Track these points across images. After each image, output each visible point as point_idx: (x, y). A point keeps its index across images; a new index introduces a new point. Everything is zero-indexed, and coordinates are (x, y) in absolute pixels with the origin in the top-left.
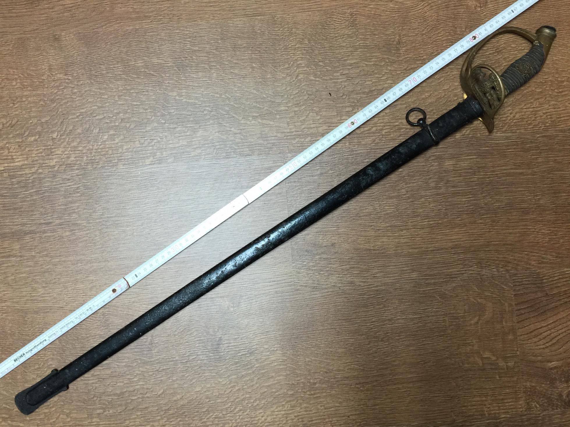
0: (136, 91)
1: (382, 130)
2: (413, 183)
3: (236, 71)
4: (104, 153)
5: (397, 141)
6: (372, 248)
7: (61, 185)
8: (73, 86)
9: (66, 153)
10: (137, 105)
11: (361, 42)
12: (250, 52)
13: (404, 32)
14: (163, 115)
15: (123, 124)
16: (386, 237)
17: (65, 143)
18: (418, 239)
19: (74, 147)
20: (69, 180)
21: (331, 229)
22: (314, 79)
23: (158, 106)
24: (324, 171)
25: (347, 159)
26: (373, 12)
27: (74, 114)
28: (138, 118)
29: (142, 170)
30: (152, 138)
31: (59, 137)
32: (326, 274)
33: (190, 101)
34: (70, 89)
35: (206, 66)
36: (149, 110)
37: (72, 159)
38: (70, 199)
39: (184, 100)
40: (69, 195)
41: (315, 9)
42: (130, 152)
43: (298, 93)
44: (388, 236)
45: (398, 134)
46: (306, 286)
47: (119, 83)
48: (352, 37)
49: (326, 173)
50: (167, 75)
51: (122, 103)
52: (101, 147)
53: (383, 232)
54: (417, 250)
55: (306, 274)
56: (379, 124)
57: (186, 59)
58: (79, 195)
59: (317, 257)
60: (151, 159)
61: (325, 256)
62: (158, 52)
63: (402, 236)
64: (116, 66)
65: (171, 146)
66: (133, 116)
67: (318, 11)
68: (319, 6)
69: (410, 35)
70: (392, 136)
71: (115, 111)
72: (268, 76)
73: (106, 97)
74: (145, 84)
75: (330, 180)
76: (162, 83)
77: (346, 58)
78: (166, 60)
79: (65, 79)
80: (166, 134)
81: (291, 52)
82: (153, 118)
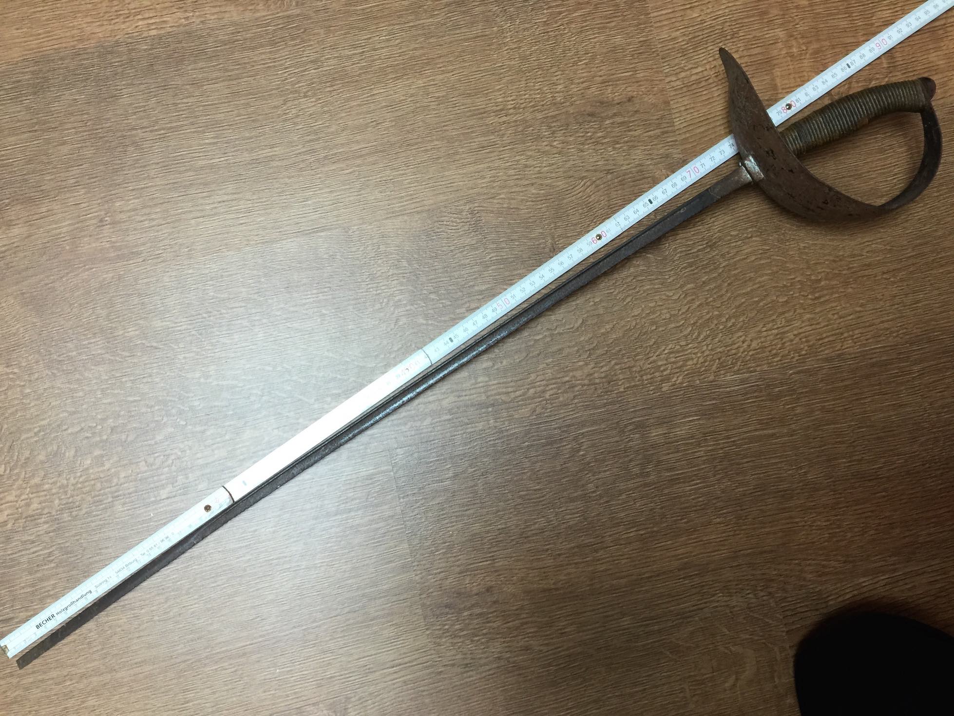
0: (132, 378)
1: (544, 391)
2: (605, 471)
3: (296, 325)
4: (87, 489)
5: (570, 406)
6: (552, 587)
7: (20, 554)
8: (22, 384)
9: (23, 497)
10: (135, 401)
11: (492, 255)
12: (315, 291)
13: (560, 231)
14: (181, 413)
15: (115, 437)
16: (573, 566)
17: (20, 482)
18: (624, 561)
19: (37, 485)
20: (33, 542)
21: (481, 564)
22: (424, 322)
23: (171, 399)
24: (460, 470)
25: (494, 445)
26: (505, 206)
27: (30, 430)
28: (140, 422)
29: (156, 509)
30: (167, 453)
31: (8, 472)
32: (483, 640)
33: (224, 383)
34: (18, 389)
35: (245, 323)
36: (157, 408)
37: (35, 506)
38: (38, 575)
39: (215, 383)
40: (36, 569)
41: (412, 211)
42: (131, 481)
43: (401, 348)
44: (576, 564)
45: (571, 395)
46: (453, 665)
47: (101, 369)
48: (477, 249)
49: (464, 472)
50: (181, 345)
51: (109, 401)
52: (81, 480)
53: (566, 557)
54: (623, 581)
55: (450, 645)
56: (538, 383)
57: (209, 314)
58: (53, 565)
59: (465, 614)
60: (170, 488)
61: (477, 610)
62: (162, 308)
63: (599, 560)
64: (92, 341)
65: (200, 462)
66: (129, 422)
67: (418, 213)
68: (418, 205)
69: (569, 235)
70: (561, 399)
71: (99, 417)
72: (350, 327)
73: (81, 394)
74: (145, 364)
75: (472, 483)
76: (173, 359)
77: (471, 283)
78: (176, 321)
79: (7, 374)
80: (190, 443)
81: (381, 284)
82: (165, 419)
